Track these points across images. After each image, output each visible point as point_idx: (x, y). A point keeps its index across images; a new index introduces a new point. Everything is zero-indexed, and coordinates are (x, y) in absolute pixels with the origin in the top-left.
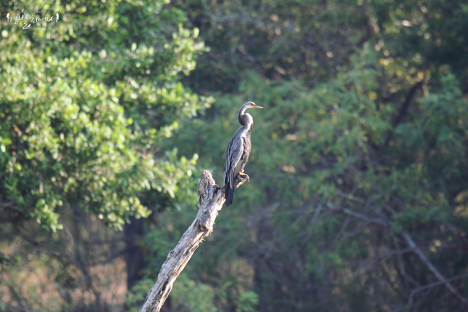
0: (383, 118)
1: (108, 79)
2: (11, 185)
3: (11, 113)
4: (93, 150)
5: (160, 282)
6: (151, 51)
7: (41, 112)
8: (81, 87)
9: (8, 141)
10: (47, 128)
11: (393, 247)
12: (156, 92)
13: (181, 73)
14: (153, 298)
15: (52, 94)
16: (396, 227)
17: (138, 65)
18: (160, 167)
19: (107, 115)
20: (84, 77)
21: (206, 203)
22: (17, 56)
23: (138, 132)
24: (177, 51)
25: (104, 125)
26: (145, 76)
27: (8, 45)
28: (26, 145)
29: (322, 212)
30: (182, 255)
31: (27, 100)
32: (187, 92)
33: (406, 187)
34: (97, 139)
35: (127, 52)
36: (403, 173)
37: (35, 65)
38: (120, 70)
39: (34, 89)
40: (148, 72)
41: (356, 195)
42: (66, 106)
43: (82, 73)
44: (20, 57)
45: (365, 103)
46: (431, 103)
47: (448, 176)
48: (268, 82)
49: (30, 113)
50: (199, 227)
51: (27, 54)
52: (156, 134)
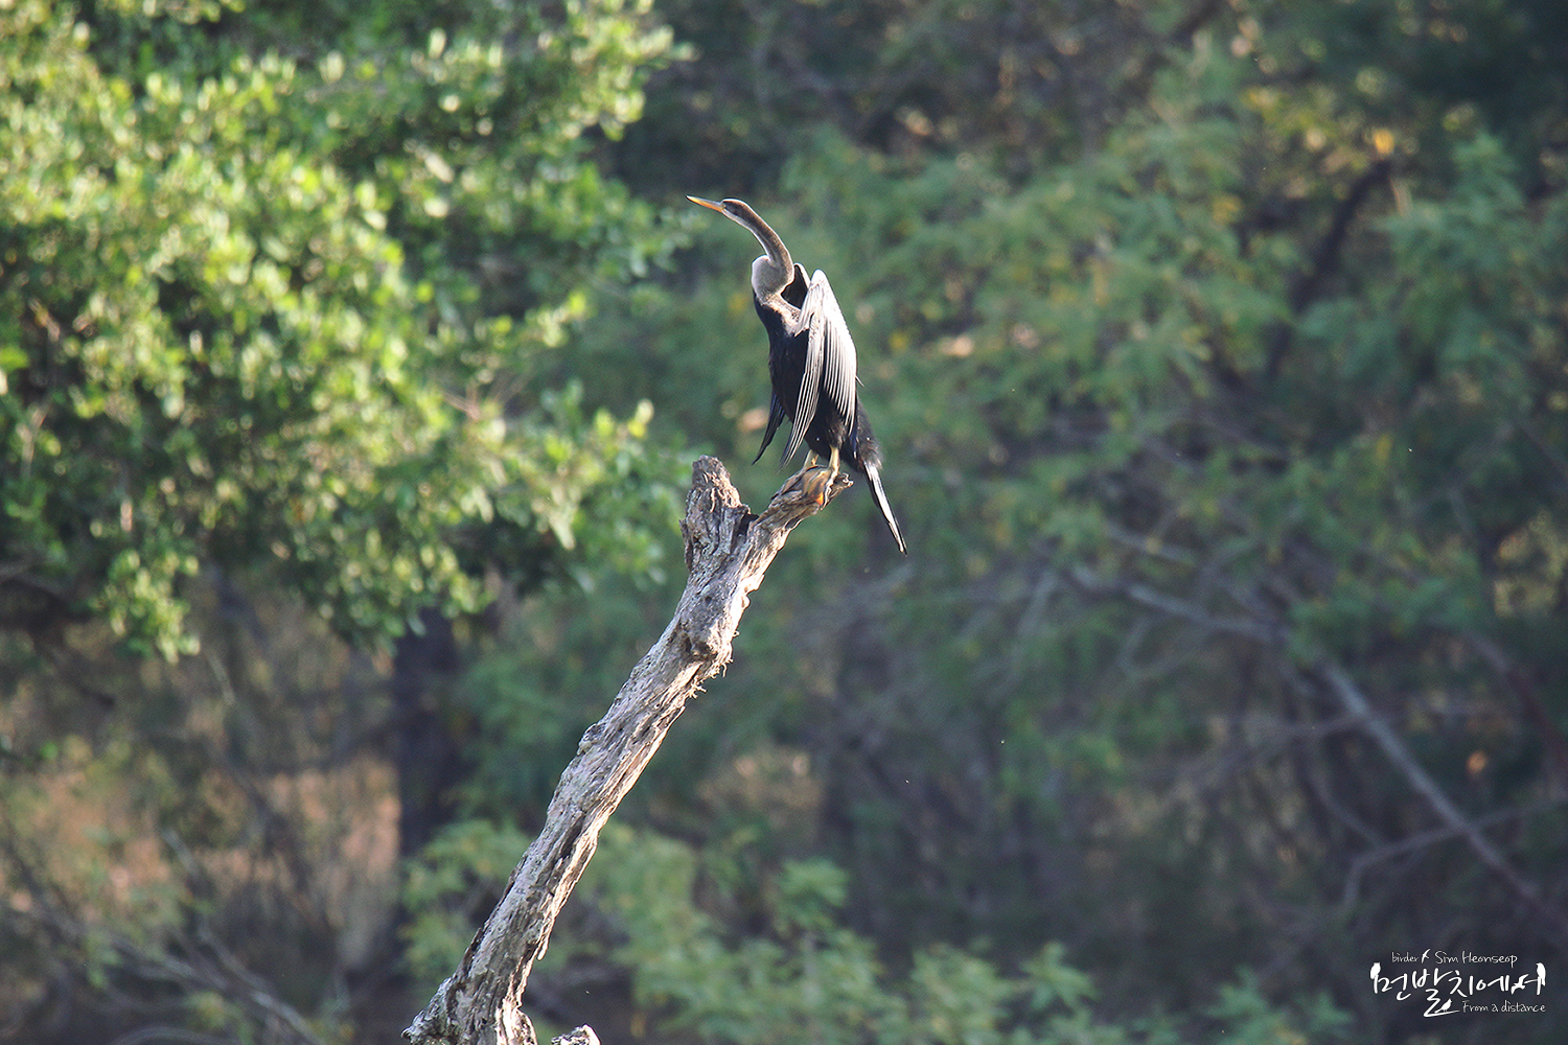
0: (1259, 282)
1: (350, 149)
2: (25, 503)
3: (24, 264)
4: (299, 389)
5: (556, 830)
6: (495, 57)
7: (124, 258)
8: (259, 176)
9: (16, 358)
10: (146, 316)
11: (1291, 713)
12: (510, 194)
13: (593, 133)
14: (533, 883)
15: (163, 201)
16: (1302, 647)
17: (450, 103)
18: (524, 447)
19: (345, 273)
20: (268, 143)
21: (709, 567)
22: (42, 72)
23: (452, 328)
24: (580, 56)
25: (337, 304)
26: (473, 139)
27: (12, 37)
28: (75, 373)
29: (1054, 598)
30: (629, 740)
31: (82, 220)
32: (612, 194)
33: (1336, 511)
34: (315, 351)
35: (416, 59)
36: (1326, 466)
37: (105, 102)
38: (388, 122)
39: (101, 184)
40: (485, 127)
41: (1171, 538)
42: (208, 242)
43: (262, 130)
44: (54, 76)
45: (1201, 234)
46: (1421, 236)
47: (1477, 477)
48: (876, 162)
49: (89, 263)
50: (687, 645)
51: (79, 66)
52: (510, 335)
